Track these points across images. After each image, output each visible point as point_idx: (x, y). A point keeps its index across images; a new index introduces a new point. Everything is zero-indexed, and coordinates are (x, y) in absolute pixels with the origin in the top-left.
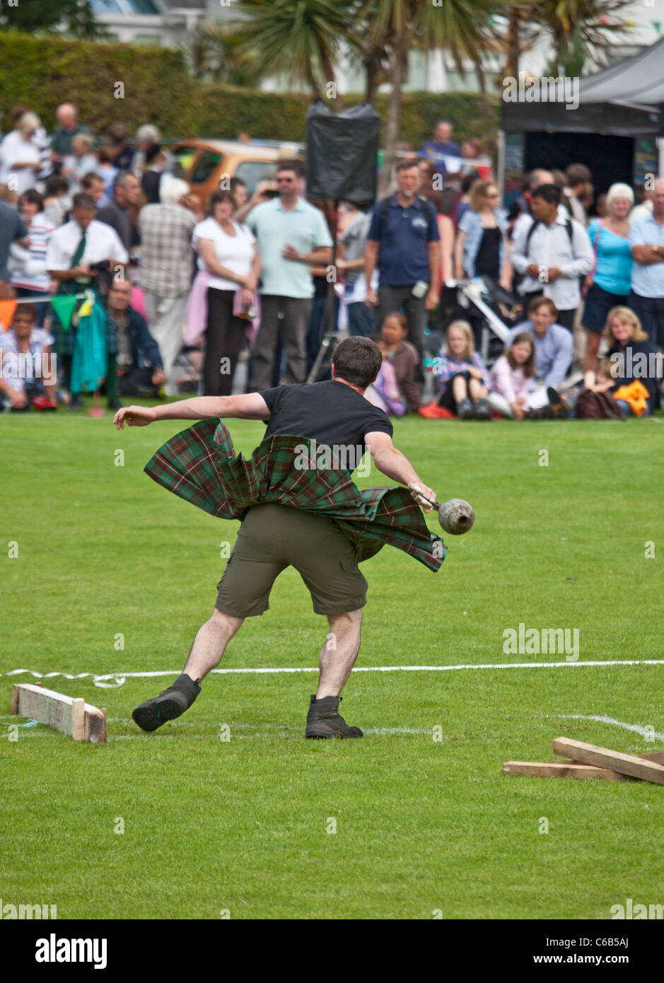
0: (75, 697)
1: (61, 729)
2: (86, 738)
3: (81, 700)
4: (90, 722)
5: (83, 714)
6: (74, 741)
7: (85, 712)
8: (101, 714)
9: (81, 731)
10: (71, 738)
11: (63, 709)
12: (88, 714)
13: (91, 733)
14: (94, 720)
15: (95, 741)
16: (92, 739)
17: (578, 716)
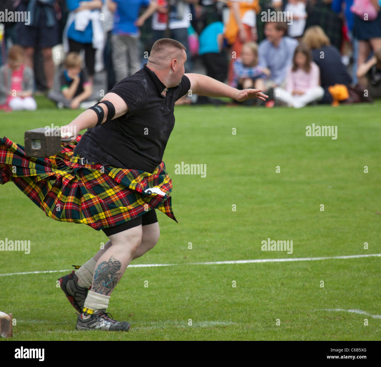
8: (9, 317)
13: (2, 331)
16: (2, 335)
17: (339, 310)
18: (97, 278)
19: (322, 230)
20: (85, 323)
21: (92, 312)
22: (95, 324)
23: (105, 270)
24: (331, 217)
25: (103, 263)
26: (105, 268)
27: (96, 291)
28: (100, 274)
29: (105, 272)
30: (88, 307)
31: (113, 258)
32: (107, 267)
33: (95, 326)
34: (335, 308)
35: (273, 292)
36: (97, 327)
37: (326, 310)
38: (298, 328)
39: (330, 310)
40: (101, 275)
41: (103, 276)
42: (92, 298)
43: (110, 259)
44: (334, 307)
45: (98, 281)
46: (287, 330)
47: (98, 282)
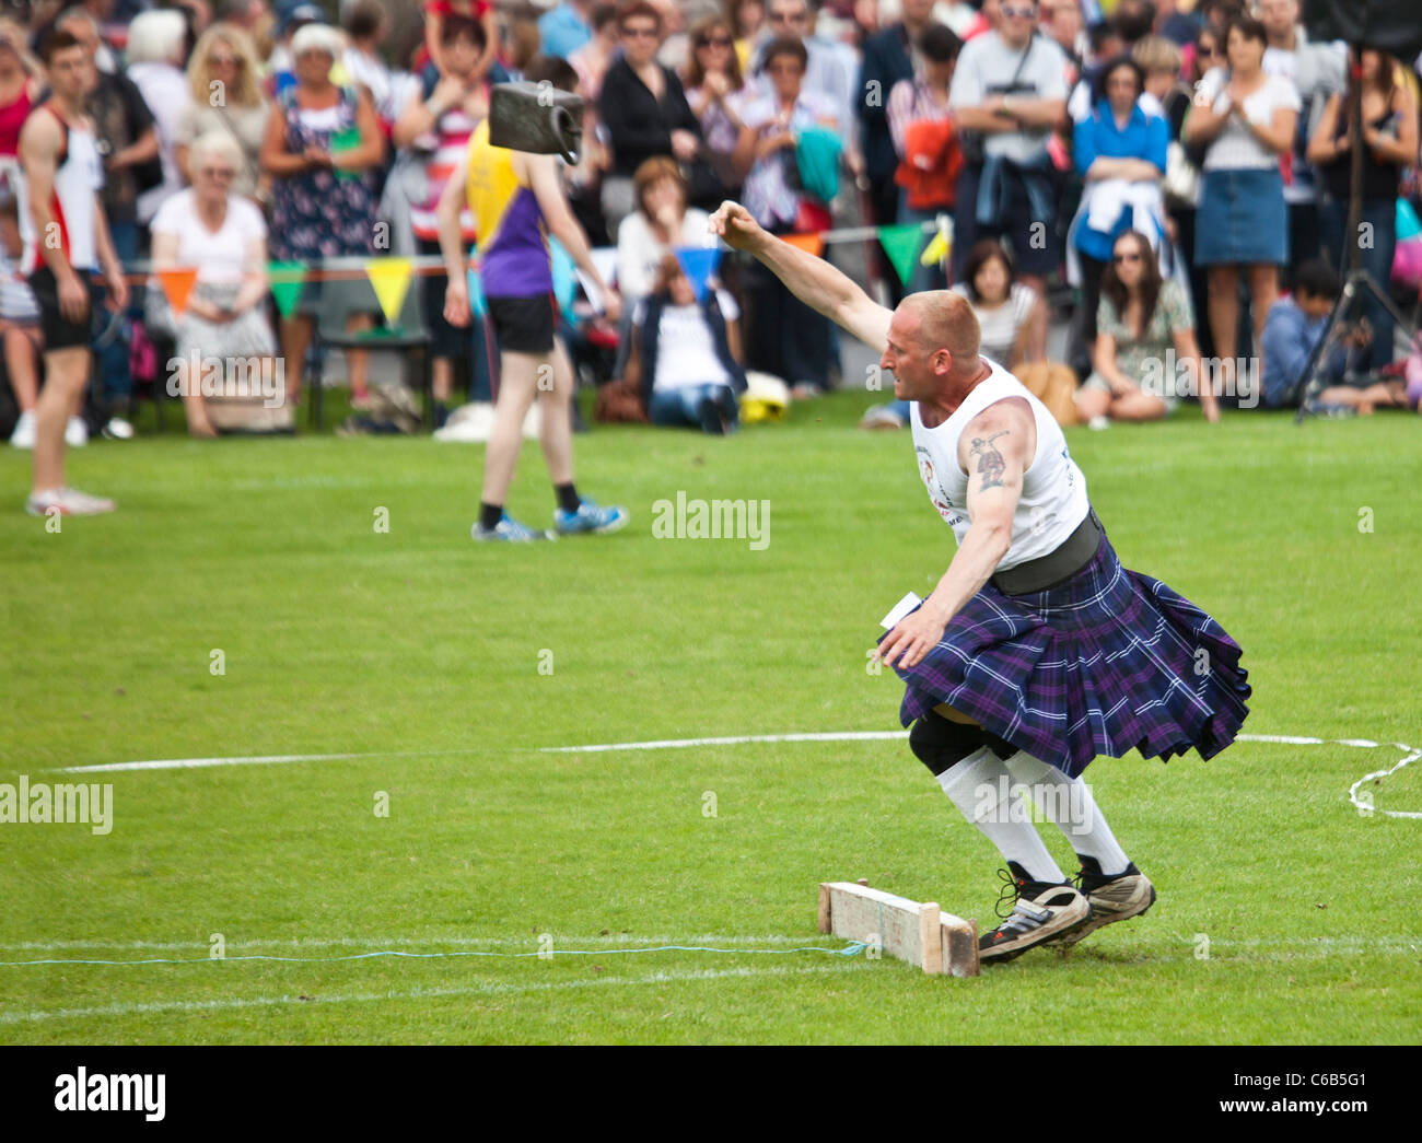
0: (923, 902)
1: (902, 957)
2: (946, 971)
3: (934, 905)
4: (950, 942)
5: (939, 928)
6: (925, 976)
7: (942, 926)
8: (970, 928)
9: (936, 957)
10: (919, 971)
11: (905, 923)
12: (947, 928)
13: (953, 962)
14: (957, 940)
15: (960, 975)
16: (955, 972)
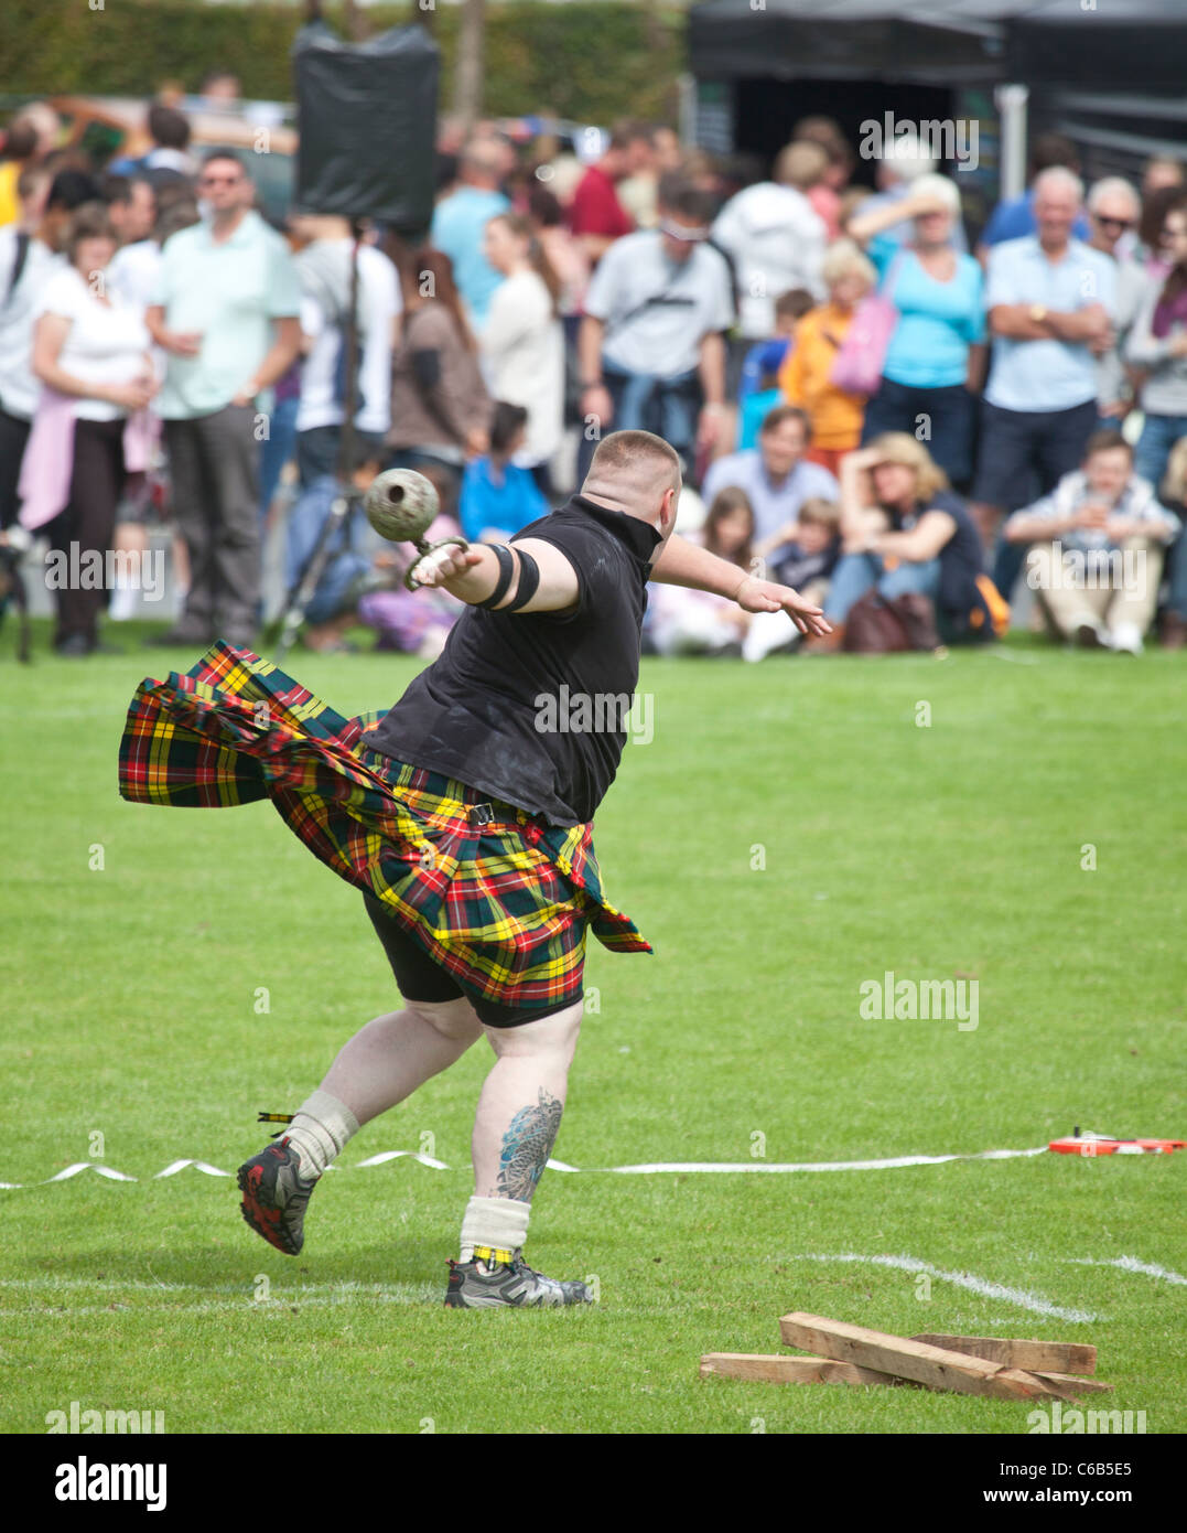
17: (851, 1258)
18: (514, 1160)
19: (799, 1022)
20: (496, 1285)
21: (507, 1256)
22: (521, 1288)
23: (537, 1131)
24: (826, 985)
25: (526, 1113)
26: (536, 1125)
27: (511, 1197)
28: (525, 1146)
29: (537, 1138)
30: (494, 1244)
31: (547, 1094)
32: (540, 1121)
33: (525, 1292)
34: (839, 1253)
35: (658, 1203)
36: (532, 1295)
37: (814, 1257)
38: (733, 1310)
39: (823, 1258)
40: (527, 1148)
41: (532, 1149)
42: (505, 1217)
43: (541, 1099)
44: (837, 1249)
45: (520, 1166)
46: (699, 1315)
47: (518, 1168)
